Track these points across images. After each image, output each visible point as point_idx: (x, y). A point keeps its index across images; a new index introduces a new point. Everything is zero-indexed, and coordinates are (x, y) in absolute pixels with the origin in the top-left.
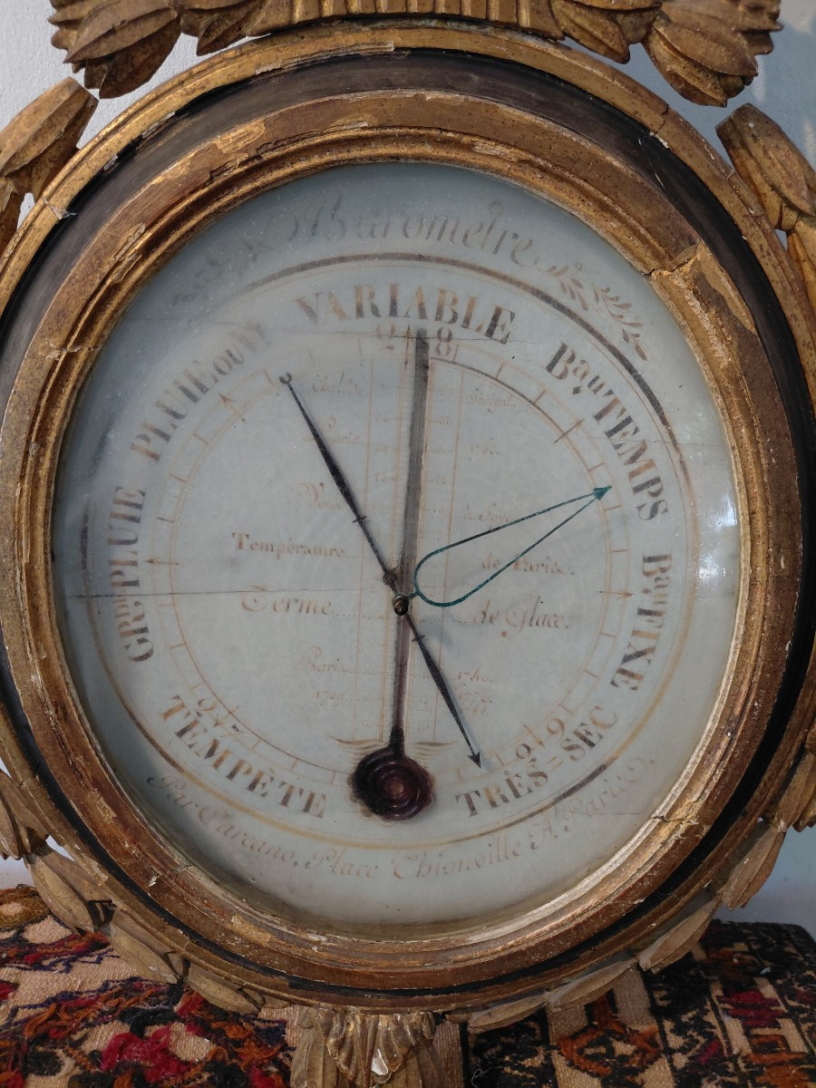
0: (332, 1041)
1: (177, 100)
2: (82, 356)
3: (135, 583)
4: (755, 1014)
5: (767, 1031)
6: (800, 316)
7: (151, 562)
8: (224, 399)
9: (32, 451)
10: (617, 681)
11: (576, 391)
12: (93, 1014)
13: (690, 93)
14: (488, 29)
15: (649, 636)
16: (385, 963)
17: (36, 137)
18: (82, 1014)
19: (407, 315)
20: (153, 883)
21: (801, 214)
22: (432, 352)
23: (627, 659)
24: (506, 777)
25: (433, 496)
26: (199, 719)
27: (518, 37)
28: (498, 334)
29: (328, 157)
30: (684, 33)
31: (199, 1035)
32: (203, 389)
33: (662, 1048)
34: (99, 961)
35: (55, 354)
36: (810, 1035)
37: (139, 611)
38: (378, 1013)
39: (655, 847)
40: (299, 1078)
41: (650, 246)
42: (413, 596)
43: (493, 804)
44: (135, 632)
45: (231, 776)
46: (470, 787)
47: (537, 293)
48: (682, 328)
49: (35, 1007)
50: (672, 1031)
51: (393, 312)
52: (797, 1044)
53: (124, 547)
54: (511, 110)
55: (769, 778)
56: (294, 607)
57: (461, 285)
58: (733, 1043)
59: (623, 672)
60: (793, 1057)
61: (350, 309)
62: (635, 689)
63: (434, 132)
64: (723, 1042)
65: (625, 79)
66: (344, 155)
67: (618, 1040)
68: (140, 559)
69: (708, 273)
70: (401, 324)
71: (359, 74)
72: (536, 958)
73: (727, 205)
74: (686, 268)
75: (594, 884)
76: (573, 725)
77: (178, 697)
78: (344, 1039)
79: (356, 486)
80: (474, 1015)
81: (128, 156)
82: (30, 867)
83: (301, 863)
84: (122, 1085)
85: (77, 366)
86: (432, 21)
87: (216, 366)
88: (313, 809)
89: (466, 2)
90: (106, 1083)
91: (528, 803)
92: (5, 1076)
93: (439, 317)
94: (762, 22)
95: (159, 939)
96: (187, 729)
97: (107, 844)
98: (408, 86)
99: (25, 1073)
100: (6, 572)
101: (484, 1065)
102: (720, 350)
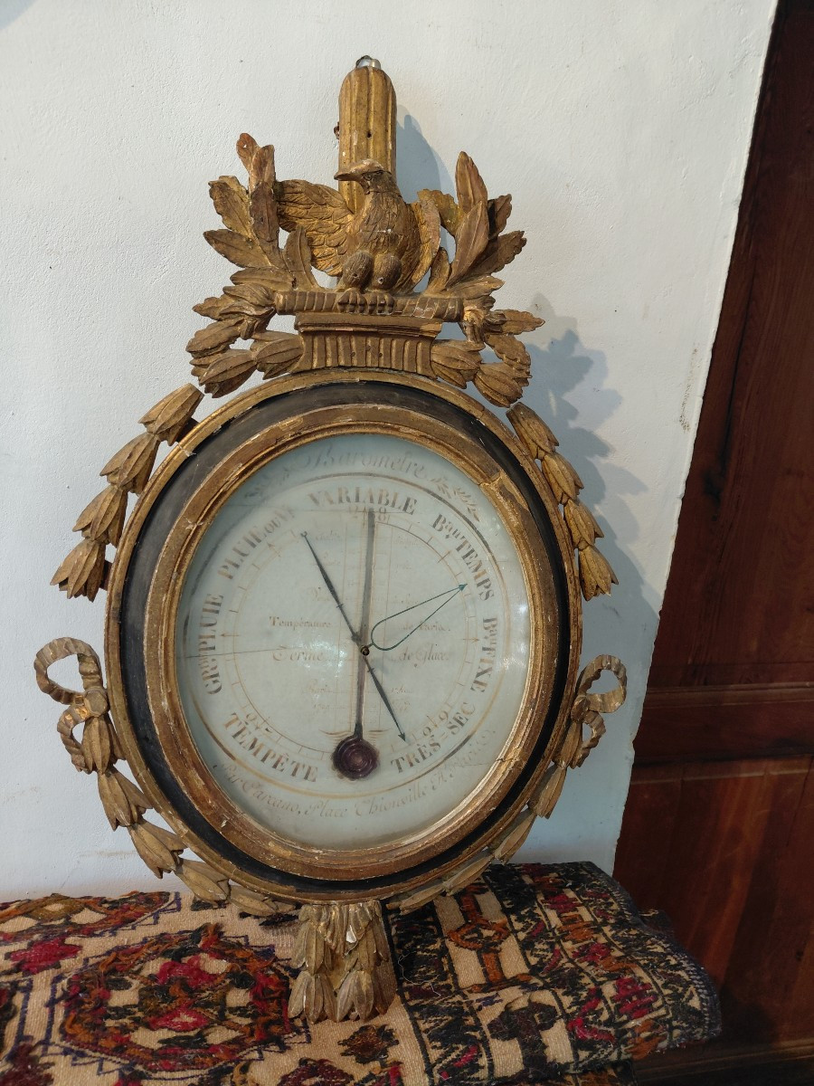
0: (322, 924)
1: (253, 401)
2: (204, 527)
3: (214, 648)
4: (563, 906)
5: (571, 914)
6: (548, 500)
7: (223, 635)
8: (270, 545)
9: (174, 577)
10: (474, 688)
11: (447, 536)
12: (142, 956)
13: (493, 402)
14: (403, 373)
15: (489, 662)
16: (357, 862)
17: (175, 415)
19: (364, 502)
20: (224, 824)
21: (546, 453)
22: (376, 519)
23: (478, 675)
24: (418, 747)
25: (378, 592)
26: (247, 726)
27: (416, 377)
28: (409, 510)
29: (332, 433)
30: (490, 379)
31: (218, 959)
32: (259, 541)
33: (510, 930)
35: (190, 527)
36: (595, 913)
37: (212, 665)
38: (348, 904)
39: (499, 776)
40: (299, 958)
41: (479, 473)
42: (370, 645)
43: (412, 765)
44: (212, 676)
45: (264, 760)
46: (397, 756)
47: (429, 492)
48: (495, 508)
49: (100, 956)
50: (516, 921)
51: (357, 499)
52: (587, 917)
53: (209, 628)
54: (416, 414)
56: (302, 657)
57: (391, 488)
58: (552, 922)
59: (476, 682)
60: (584, 924)
61: (335, 497)
62: (483, 691)
63: (382, 423)
64: (546, 923)
65: (465, 395)
66: (339, 432)
67: (484, 929)
68: (217, 634)
69: (505, 484)
70: (361, 506)
71: (343, 392)
73: (512, 450)
74: (496, 482)
75: (469, 802)
76: (452, 714)
77: (234, 714)
78: (329, 922)
79: (338, 588)
80: (404, 902)
81: (226, 426)
82: (133, 832)
83: (303, 812)
84: (175, 990)
85: (201, 532)
86: (377, 370)
87: (266, 528)
88: (310, 777)
89: (393, 363)
90: (164, 990)
91: (430, 762)
92: (96, 991)
93: (380, 502)
94: (523, 375)
95: (217, 870)
96: (239, 733)
97: (198, 803)
98: (369, 401)
99: (109, 990)
100: (153, 644)
101: (405, 953)
102: (513, 519)
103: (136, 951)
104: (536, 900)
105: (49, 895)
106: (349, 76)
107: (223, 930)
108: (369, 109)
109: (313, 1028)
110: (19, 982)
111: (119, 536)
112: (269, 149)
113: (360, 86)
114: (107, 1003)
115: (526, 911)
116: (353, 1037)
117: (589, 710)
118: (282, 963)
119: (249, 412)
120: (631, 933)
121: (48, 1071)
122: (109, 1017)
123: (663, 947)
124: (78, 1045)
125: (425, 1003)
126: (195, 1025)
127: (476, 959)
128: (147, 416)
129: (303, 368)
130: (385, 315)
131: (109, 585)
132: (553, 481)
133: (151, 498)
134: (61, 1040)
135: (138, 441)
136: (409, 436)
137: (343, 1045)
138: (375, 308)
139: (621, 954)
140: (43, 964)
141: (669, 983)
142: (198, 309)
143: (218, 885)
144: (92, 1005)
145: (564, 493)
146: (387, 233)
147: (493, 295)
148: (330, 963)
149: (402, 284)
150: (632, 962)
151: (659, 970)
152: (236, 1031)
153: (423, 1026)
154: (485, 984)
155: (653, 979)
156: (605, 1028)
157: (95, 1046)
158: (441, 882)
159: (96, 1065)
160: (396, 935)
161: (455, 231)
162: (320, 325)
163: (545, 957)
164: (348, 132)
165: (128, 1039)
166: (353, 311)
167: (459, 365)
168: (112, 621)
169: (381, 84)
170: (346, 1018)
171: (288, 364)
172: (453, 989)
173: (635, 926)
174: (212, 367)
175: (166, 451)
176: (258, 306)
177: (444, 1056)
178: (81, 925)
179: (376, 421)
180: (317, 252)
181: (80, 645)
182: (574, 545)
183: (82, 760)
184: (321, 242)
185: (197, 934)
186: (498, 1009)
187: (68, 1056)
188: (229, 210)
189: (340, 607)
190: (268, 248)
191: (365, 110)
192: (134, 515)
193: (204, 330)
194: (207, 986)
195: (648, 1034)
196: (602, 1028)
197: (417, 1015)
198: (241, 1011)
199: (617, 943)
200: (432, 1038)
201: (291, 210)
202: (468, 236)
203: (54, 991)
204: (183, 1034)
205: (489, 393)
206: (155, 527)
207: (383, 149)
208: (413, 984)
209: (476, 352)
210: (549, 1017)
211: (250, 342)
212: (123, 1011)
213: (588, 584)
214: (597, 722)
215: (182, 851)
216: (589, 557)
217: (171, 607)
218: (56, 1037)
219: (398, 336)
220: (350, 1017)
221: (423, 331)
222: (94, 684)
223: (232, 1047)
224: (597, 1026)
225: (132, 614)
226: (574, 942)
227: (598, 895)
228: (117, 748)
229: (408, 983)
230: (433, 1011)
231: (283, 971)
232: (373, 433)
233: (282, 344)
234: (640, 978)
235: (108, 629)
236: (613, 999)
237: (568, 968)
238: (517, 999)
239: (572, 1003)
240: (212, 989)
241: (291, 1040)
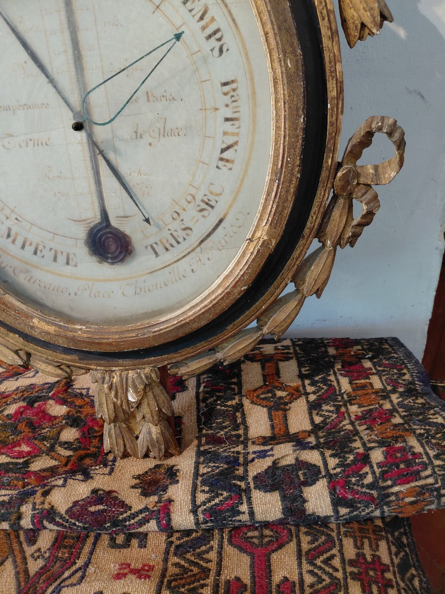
4: (357, 374)
5: (363, 381)
10: (220, 166)
12: (10, 400)
15: (233, 134)
16: (117, 336)
18: (4, 400)
23: (223, 151)
24: (170, 232)
25: (90, 60)
31: (61, 405)
33: (303, 392)
38: (127, 370)
39: (247, 256)
43: (167, 249)
45: (23, 247)
46: (151, 241)
50: (308, 385)
52: (378, 385)
55: (314, 213)
56: (31, 144)
58: (342, 388)
59: (221, 159)
60: (373, 391)
62: (231, 169)
64: (337, 388)
67: (278, 390)
72: (196, 326)
75: (220, 282)
76: (199, 197)
78: (112, 385)
79: (45, 60)
80: (181, 369)
83: (72, 293)
84: (22, 427)
88: (71, 262)
90: (14, 426)
91: (185, 247)
101: (207, 407)
103: (6, 397)
104: (333, 367)
107: (74, 383)
109: (118, 463)
115: (320, 377)
116: (147, 472)
117: (358, 184)
120: (417, 401)
125: (213, 449)
126: (29, 453)
127: (266, 415)
137: (136, 478)
139: (401, 421)
141: (441, 454)
143: (17, 353)
148: (122, 416)
150: (407, 430)
151: (433, 441)
152: (56, 460)
153: (202, 470)
154: (267, 437)
155: (425, 449)
156: (368, 491)
158: (215, 353)
163: (329, 417)
170: (146, 456)
172: (242, 439)
173: (423, 395)
177: (209, 500)
185: (52, 386)
186: (267, 462)
189: (52, 81)
194: (47, 425)
195: (413, 499)
196: (364, 490)
197: (202, 459)
198: (67, 445)
199: (400, 410)
200: (204, 483)
204: (14, 460)
208: (210, 432)
210: (313, 474)
214: (368, 196)
220: (150, 456)
223: (44, 474)
224: (359, 488)
226: (360, 407)
227: (392, 366)
229: (206, 430)
230: (215, 458)
234: (412, 447)
236: (379, 465)
237: (346, 430)
238: (287, 455)
239: (338, 464)
240: (52, 427)
241: (96, 472)
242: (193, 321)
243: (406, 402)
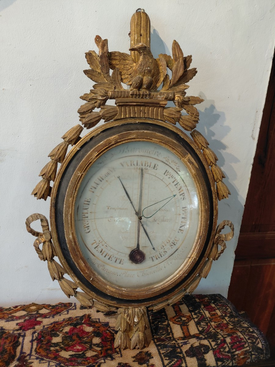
0: (126, 315)
1: (101, 130)
2: (84, 175)
3: (87, 217)
4: (211, 310)
5: (213, 312)
6: (206, 164)
7: (91, 213)
8: (107, 181)
9: (74, 192)
10: (179, 232)
11: (169, 178)
13: (186, 129)
14: (153, 119)
15: (184, 222)
16: (138, 293)
17: (74, 135)
18: (61, 325)
19: (139, 165)
20: (91, 279)
21: (205, 147)
22: (144, 172)
23: (181, 227)
24: (159, 253)
25: (144, 197)
26: (99, 245)
27: (158, 121)
28: (155, 168)
29: (128, 141)
30: (185, 121)
31: (89, 327)
32: (103, 179)
33: (192, 318)
34: (60, 315)
35: (79, 174)
36: (222, 312)
37: (88, 223)
38: (135, 308)
39: (188, 263)
40: (118, 327)
41: (181, 155)
42: (142, 216)
43: (157, 259)
44: (87, 227)
45: (105, 257)
46: (152, 255)
47: (163, 162)
48: (187, 167)
49: (48, 325)
50: (194, 315)
51: (137, 165)
52: (219, 314)
53: (86, 210)
54: (158, 134)
55: (208, 249)
57: (149, 160)
58: (207, 315)
59: (180, 230)
60: (218, 316)
61: (129, 165)
62: (182, 233)
63: (146, 137)
64: (205, 315)
65: (175, 127)
66: (131, 141)
67: (183, 317)
68: (88, 212)
69: (190, 159)
70: (138, 167)
71: (132, 127)
72: (168, 289)
73: (192, 147)
74: (187, 158)
75: (177, 273)
76: (171, 241)
77: (95, 240)
78: (128, 314)
80: (154, 307)
81: (91, 139)
82: (60, 282)
83: (119, 275)
84: (75, 337)
85: (83, 176)
86: (144, 118)
87: (105, 175)
88: (121, 263)
89: (150, 116)
90: (71, 337)
91: (164, 258)
92: (47, 337)
93: (145, 166)
94: (196, 119)
95: (89, 295)
96: (96, 247)
97: (82, 272)
98: (141, 129)
99: (52, 337)
100: (66, 215)
101: (155, 325)
102: (193, 171)
103: (61, 324)
104: (201, 307)
105: (31, 303)
106: (134, 15)
107: (91, 316)
108: (141, 26)
109: (123, 352)
110: (21, 333)
111: (55, 178)
112: (106, 41)
113: (138, 18)
114: (51, 342)
115: (197, 311)
116: (137, 355)
117: (220, 240)
118: (111, 328)
119: (99, 134)
120: (235, 319)
121: (31, 365)
122: (52, 346)
123: (247, 325)
124: (41, 356)
125: (162, 343)
127: (180, 328)
128: (64, 136)
129: (118, 118)
130: (147, 99)
131: (51, 195)
132: (207, 158)
133: (66, 164)
134: (35, 354)
135: (61, 144)
136: (155, 142)
137: (134, 358)
138: (144, 96)
139: (232, 327)
140: (29, 327)
141: (250, 338)
142: (81, 98)
143: (89, 301)
144: (46, 342)
145: (211, 162)
146: (148, 69)
147: (186, 91)
148: (129, 329)
149: (153, 88)
150: (236, 330)
151: (246, 333)
152: (96, 352)
153: (162, 352)
154: (183, 337)
155: (244, 336)
156: (227, 354)
157: (47, 357)
158: (168, 301)
159: (47, 363)
160: (152, 319)
161: (172, 68)
162: (124, 103)
163: (205, 328)
164: (134, 34)
165: (58, 354)
166: (136, 97)
167: (173, 116)
168: (52, 208)
169: (145, 17)
170: (134, 348)
171: (113, 117)
172: (172, 339)
173: (237, 317)
174: (86, 118)
175: (71, 148)
176: (102, 96)
177: (170, 363)
178: (42, 314)
179: (143, 136)
180: (123, 77)
181: (41, 216)
182: (215, 181)
183: (42, 256)
184: (124, 73)
185: (82, 318)
186: (188, 346)
187: (38, 360)
188: (92, 63)
189: (131, 203)
190: (106, 75)
191: (139, 27)
192: (60, 170)
193: (84, 105)
194: (85, 336)
195: (243, 356)
196: (226, 354)
197: (159, 348)
198: (98, 345)
199: (230, 323)
200: (165, 356)
201: (114, 62)
202: (177, 70)
203: (33, 337)
204: (77, 353)
205: (184, 126)
206: (67, 175)
207: (146, 40)
208: (158, 337)
209: (179, 112)
210: (207, 349)
211: (100, 109)
212: (56, 345)
213: (220, 195)
214: (223, 244)
215: (77, 289)
216: (220, 185)
217: (73, 202)
218: (34, 353)
219: (152, 106)
220: (136, 348)
221: (160, 104)
222: (46, 230)
223: (94, 358)
224: (224, 353)
225: (59, 205)
226: (215, 322)
227: (223, 306)
228: (54, 252)
229: (156, 336)
230: (165, 346)
231: (112, 331)
232: (143, 141)
233: (111, 110)
234: (239, 336)
235: (51, 210)
236: (230, 343)
237: (213, 332)
238: (195, 343)
239: (215, 344)
240: (87, 337)
241: (115, 356)
242: (167, 287)
243: (231, 320)
